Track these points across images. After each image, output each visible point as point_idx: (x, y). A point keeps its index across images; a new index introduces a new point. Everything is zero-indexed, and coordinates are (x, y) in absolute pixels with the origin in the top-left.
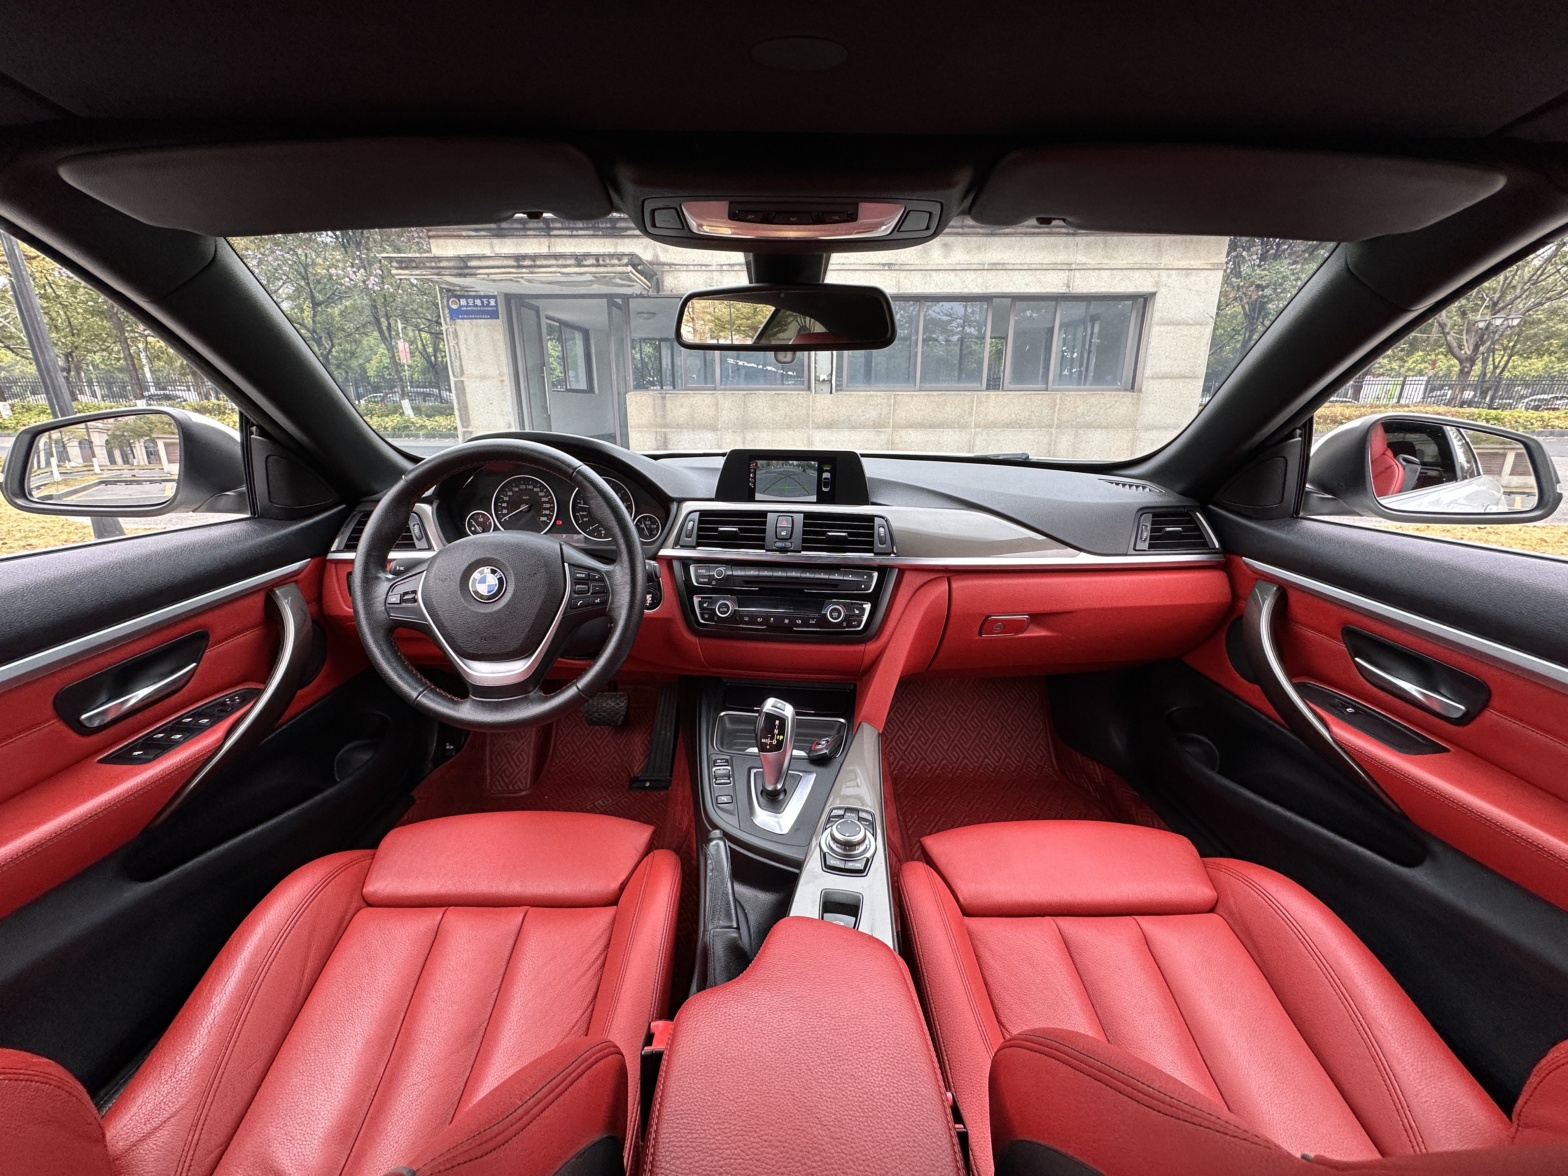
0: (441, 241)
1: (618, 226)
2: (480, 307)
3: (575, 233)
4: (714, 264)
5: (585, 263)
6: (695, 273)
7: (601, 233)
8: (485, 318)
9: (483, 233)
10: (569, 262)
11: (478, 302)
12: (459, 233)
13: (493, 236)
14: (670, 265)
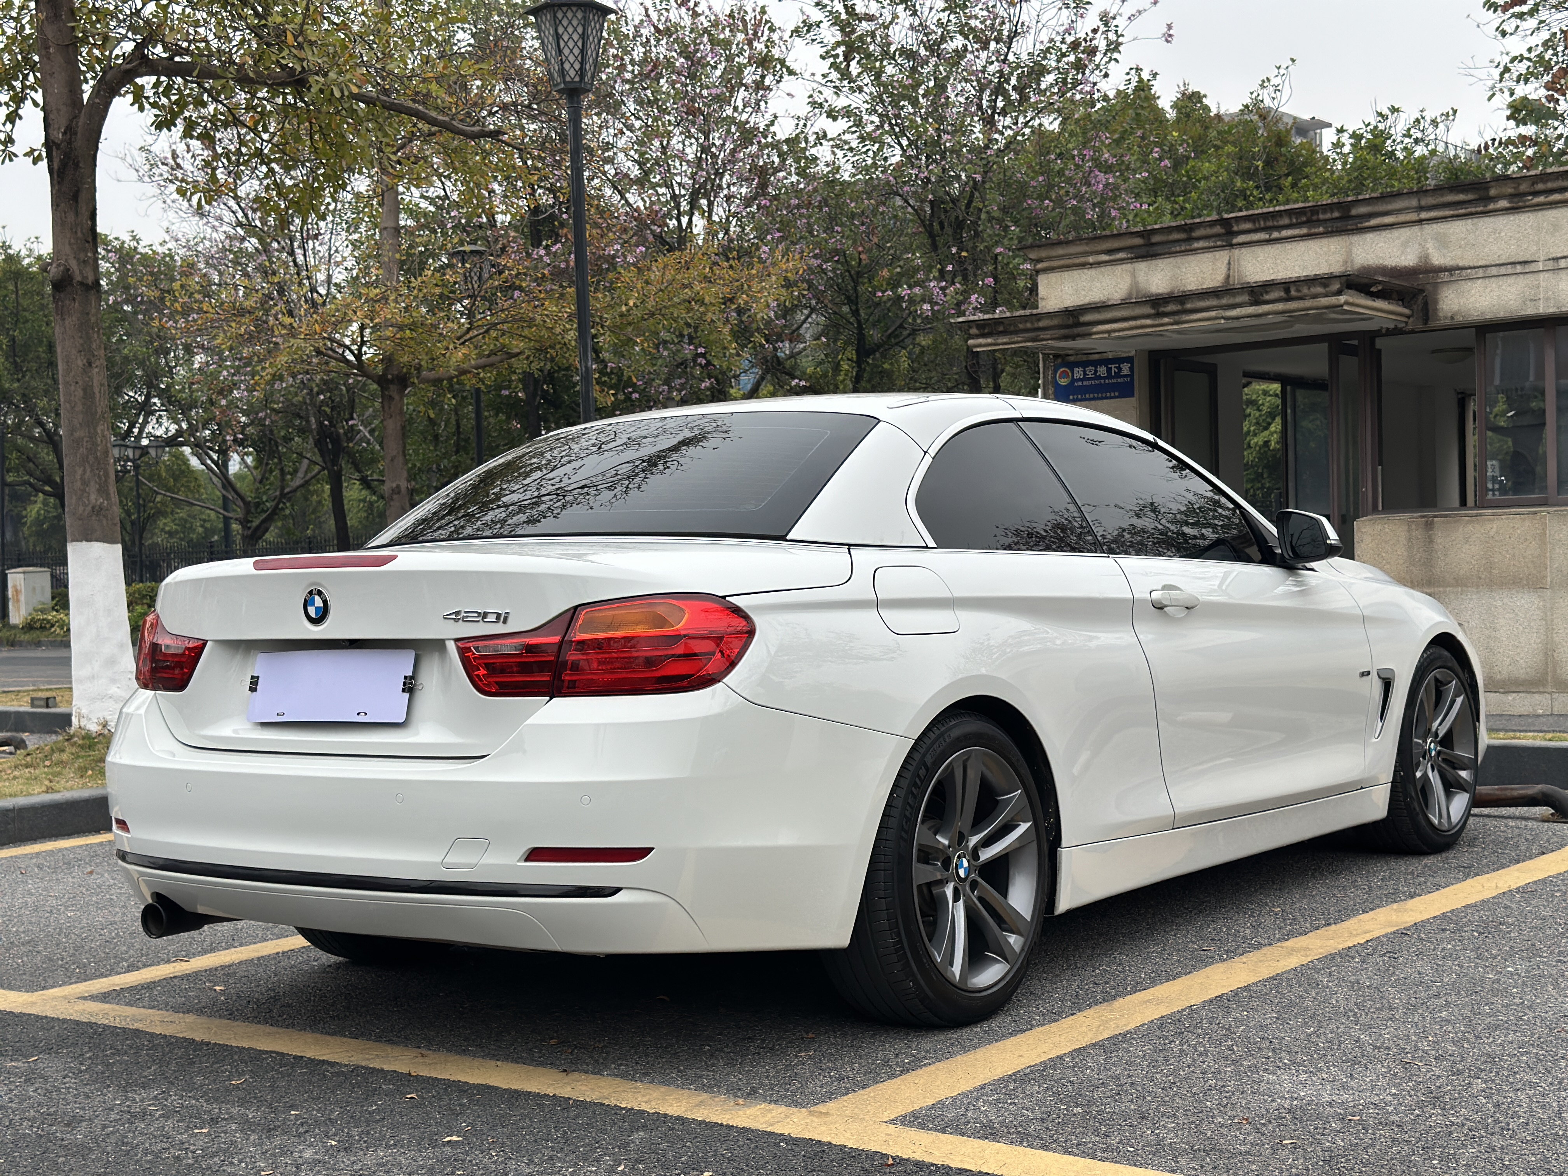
0: (1053, 277)
1: (1354, 212)
2: (1105, 378)
3: (1275, 235)
4: (1542, 258)
5: (1267, 297)
6: (1501, 281)
7: (1321, 229)
8: (1111, 398)
9: (1121, 255)
10: (1239, 299)
11: (1102, 371)
12: (1082, 260)
13: (1137, 258)
14: (1451, 270)
